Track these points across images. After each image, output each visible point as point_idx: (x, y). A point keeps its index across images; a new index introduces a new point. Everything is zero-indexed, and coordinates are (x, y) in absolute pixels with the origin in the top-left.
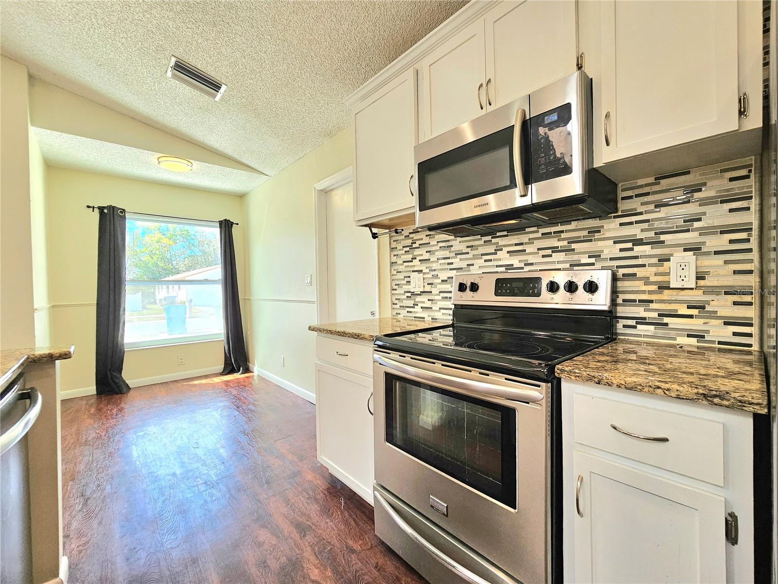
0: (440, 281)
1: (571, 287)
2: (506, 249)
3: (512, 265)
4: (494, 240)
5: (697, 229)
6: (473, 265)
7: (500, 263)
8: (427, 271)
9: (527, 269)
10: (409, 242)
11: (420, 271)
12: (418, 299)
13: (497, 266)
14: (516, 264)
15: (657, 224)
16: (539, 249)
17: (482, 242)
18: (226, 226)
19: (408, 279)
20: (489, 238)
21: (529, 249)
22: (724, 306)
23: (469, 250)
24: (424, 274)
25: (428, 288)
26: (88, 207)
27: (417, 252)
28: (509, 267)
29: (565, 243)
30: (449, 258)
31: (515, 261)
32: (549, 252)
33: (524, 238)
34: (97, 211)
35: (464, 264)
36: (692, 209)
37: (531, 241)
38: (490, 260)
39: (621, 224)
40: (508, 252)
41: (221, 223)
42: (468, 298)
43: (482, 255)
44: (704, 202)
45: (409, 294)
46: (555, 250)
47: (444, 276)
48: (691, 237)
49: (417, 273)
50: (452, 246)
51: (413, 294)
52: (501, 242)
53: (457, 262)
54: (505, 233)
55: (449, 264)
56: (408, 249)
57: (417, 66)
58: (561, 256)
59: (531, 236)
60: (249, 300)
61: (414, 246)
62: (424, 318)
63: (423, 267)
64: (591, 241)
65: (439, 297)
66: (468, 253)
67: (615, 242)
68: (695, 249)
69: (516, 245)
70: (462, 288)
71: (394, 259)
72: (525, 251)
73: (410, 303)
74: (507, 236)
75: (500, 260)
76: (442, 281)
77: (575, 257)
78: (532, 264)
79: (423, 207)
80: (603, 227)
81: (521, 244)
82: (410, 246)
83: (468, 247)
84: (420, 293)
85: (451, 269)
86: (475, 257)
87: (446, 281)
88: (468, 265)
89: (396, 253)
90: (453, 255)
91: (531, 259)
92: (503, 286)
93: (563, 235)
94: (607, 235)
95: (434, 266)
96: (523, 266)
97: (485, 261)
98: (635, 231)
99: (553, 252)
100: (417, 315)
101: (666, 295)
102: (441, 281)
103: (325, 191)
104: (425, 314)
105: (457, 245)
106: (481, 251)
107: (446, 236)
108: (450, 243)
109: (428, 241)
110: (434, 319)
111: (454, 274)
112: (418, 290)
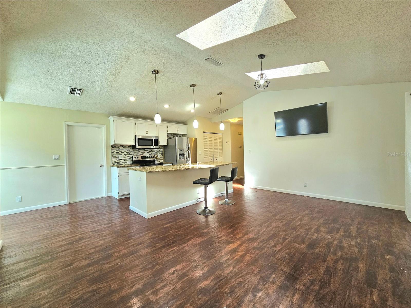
1: (151, 157)
9: (144, 155)
10: (118, 148)
11: (121, 155)
14: (142, 154)
19: (118, 156)
22: (161, 158)
25: (124, 158)
27: (120, 151)
35: (132, 154)
36: (159, 149)
42: (135, 159)
44: (160, 149)
46: (147, 152)
47: (128, 156)
48: (159, 152)
51: (119, 160)
53: (131, 153)
58: (148, 153)
63: (123, 154)
68: (159, 153)
71: (113, 152)
73: (118, 162)
77: (150, 153)
79: (138, 145)
82: (118, 149)
89: (113, 150)
91: (144, 153)
92: (142, 157)
95: (125, 154)
98: (155, 151)
101: (158, 158)
103: (68, 125)
104: (123, 164)
105: (131, 150)
106: (136, 152)
107: (129, 148)
108: (130, 150)
109: (124, 148)
110: (125, 164)
111: (130, 155)
112: (121, 159)
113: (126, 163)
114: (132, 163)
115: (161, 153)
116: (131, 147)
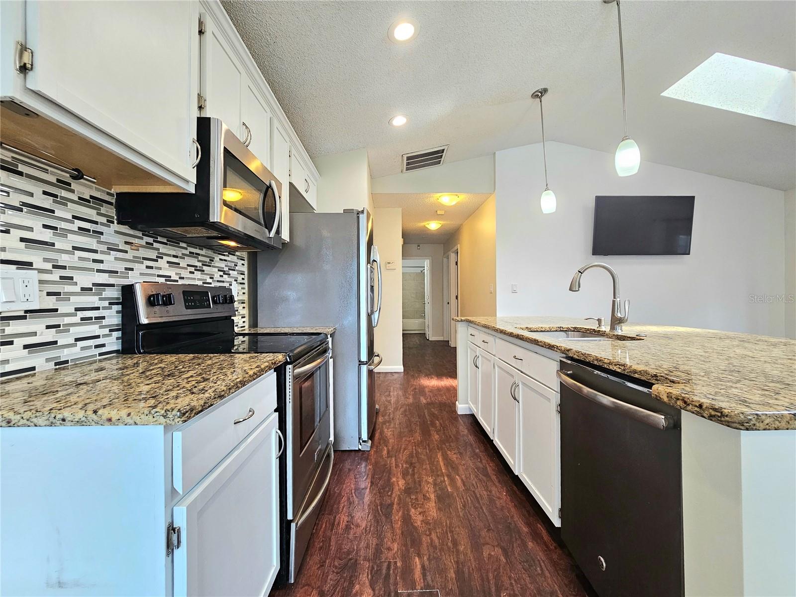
0: (77, 289)
2: (166, 258)
3: (170, 277)
4: (156, 245)
5: (237, 270)
6: (132, 269)
7: (161, 273)
8: (49, 266)
11: (28, 265)
13: (158, 276)
15: (229, 264)
16: (188, 265)
17: (143, 242)
20: (151, 240)
21: (183, 264)
23: (127, 248)
24: (41, 271)
25: (51, 302)
28: (168, 278)
29: (199, 264)
30: (95, 251)
31: (173, 273)
32: (193, 269)
33: (179, 252)
35: (120, 267)
37: (183, 256)
38: (151, 268)
39: (220, 259)
40: (168, 262)
43: (144, 259)
46: (196, 268)
47: (84, 280)
49: (14, 267)
50: (102, 233)
52: (163, 249)
53: (110, 261)
54: (165, 240)
55: (95, 261)
59: (185, 251)
62: (33, 368)
63: (36, 257)
64: (210, 266)
65: (76, 319)
66: (126, 252)
67: (219, 270)
68: (236, 281)
69: (174, 256)
72: (179, 264)
74: (166, 244)
75: (160, 269)
76: (83, 289)
77: (205, 277)
78: (183, 278)
80: (214, 258)
81: (177, 257)
83: (126, 243)
84: (22, 314)
85: (99, 271)
86: (137, 260)
87: (91, 289)
88: (126, 269)
90: (104, 248)
91: (182, 273)
93: (200, 258)
94: (217, 265)
95: (64, 259)
96: (178, 279)
97: (148, 267)
99: (195, 270)
102: (79, 290)
105: (113, 233)
107: (90, 213)
108: (99, 228)
109: (47, 203)
110: (61, 364)
111: (104, 278)
112: (18, 308)
113: (64, 354)
114: (113, 342)
115: (240, 278)
116: (112, 212)
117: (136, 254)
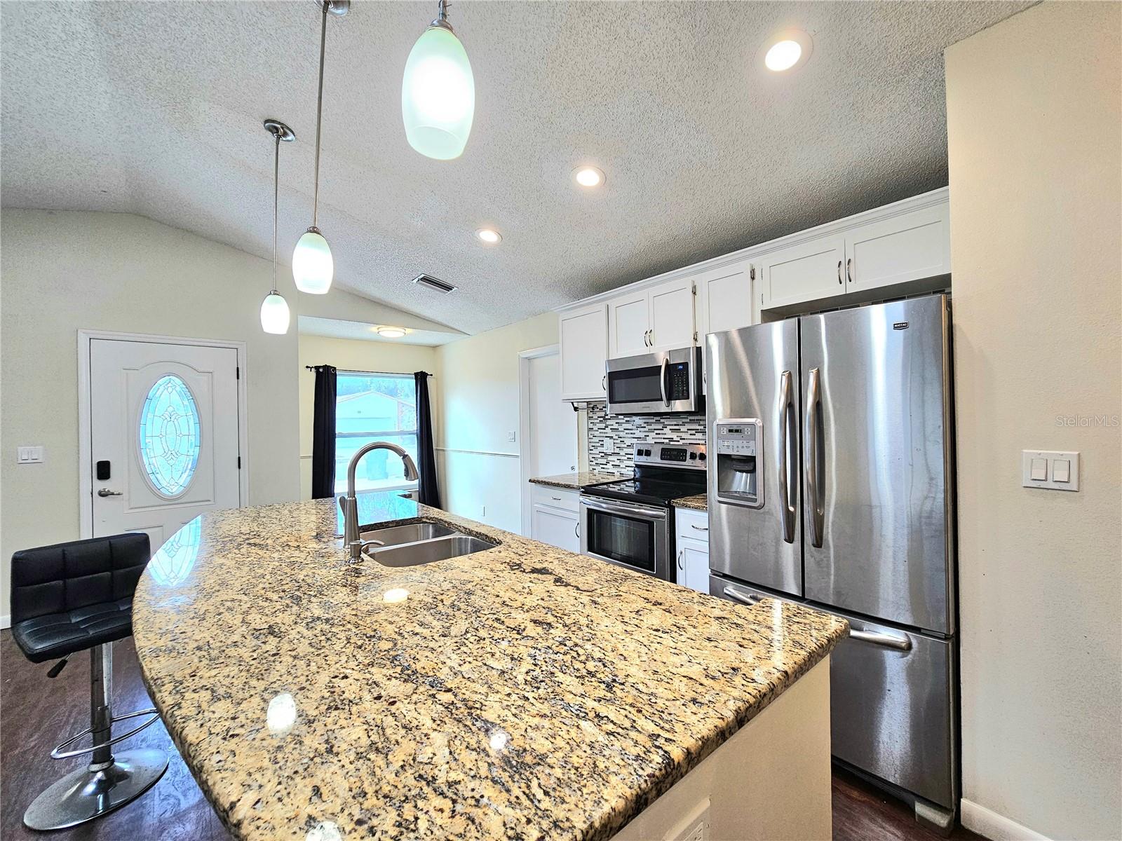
0: (625, 446)
1: (702, 457)
2: (669, 428)
3: (673, 439)
4: (662, 420)
6: (648, 436)
7: (665, 436)
8: (617, 437)
9: (680, 442)
10: (603, 414)
11: (611, 437)
12: (610, 458)
13: (664, 438)
14: (675, 438)
16: (688, 430)
17: (654, 421)
18: (421, 378)
19: (602, 443)
20: (658, 418)
21: (683, 429)
23: (645, 425)
24: (614, 439)
25: (617, 451)
26: (307, 367)
27: (609, 422)
28: (671, 440)
30: (632, 430)
31: (674, 436)
32: (694, 432)
33: (680, 422)
34: (313, 369)
35: (642, 435)
37: (683, 424)
38: (659, 434)
40: (670, 430)
41: (416, 374)
42: (643, 460)
43: (654, 429)
45: (603, 455)
47: (628, 442)
49: (609, 438)
50: (634, 421)
51: (606, 454)
52: (666, 422)
53: (638, 433)
55: (632, 434)
56: (602, 419)
57: (608, 302)
59: (684, 420)
60: (443, 450)
61: (606, 417)
62: (614, 473)
63: (613, 434)
65: (626, 458)
66: (645, 427)
69: (675, 425)
70: (640, 453)
71: (591, 426)
72: (680, 430)
73: (604, 461)
74: (669, 418)
75: (665, 434)
76: (627, 446)
78: (684, 439)
79: (612, 401)
81: (678, 425)
82: (604, 417)
83: (645, 423)
84: (611, 454)
85: (633, 438)
86: (651, 431)
87: (630, 446)
88: (645, 436)
89: (592, 421)
90: (634, 427)
91: (684, 436)
92: (667, 453)
95: (621, 434)
96: (678, 440)
97: (656, 434)
100: (609, 471)
103: (529, 359)
104: (614, 470)
105: (638, 421)
106: (653, 427)
108: (633, 419)
110: (622, 474)
112: (610, 452)
117: (650, 427)
